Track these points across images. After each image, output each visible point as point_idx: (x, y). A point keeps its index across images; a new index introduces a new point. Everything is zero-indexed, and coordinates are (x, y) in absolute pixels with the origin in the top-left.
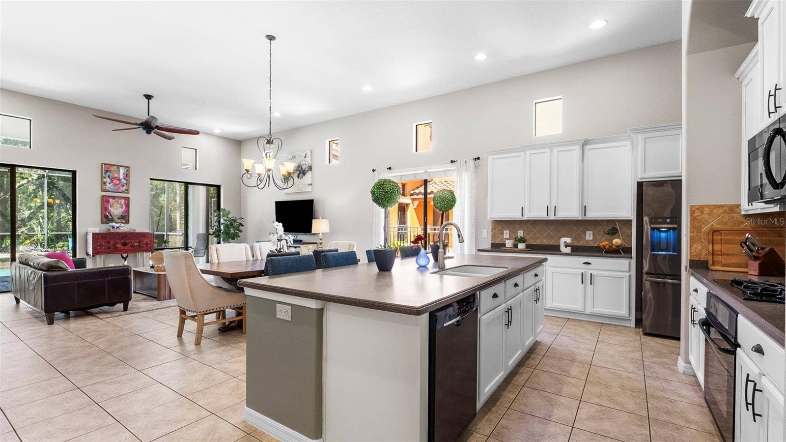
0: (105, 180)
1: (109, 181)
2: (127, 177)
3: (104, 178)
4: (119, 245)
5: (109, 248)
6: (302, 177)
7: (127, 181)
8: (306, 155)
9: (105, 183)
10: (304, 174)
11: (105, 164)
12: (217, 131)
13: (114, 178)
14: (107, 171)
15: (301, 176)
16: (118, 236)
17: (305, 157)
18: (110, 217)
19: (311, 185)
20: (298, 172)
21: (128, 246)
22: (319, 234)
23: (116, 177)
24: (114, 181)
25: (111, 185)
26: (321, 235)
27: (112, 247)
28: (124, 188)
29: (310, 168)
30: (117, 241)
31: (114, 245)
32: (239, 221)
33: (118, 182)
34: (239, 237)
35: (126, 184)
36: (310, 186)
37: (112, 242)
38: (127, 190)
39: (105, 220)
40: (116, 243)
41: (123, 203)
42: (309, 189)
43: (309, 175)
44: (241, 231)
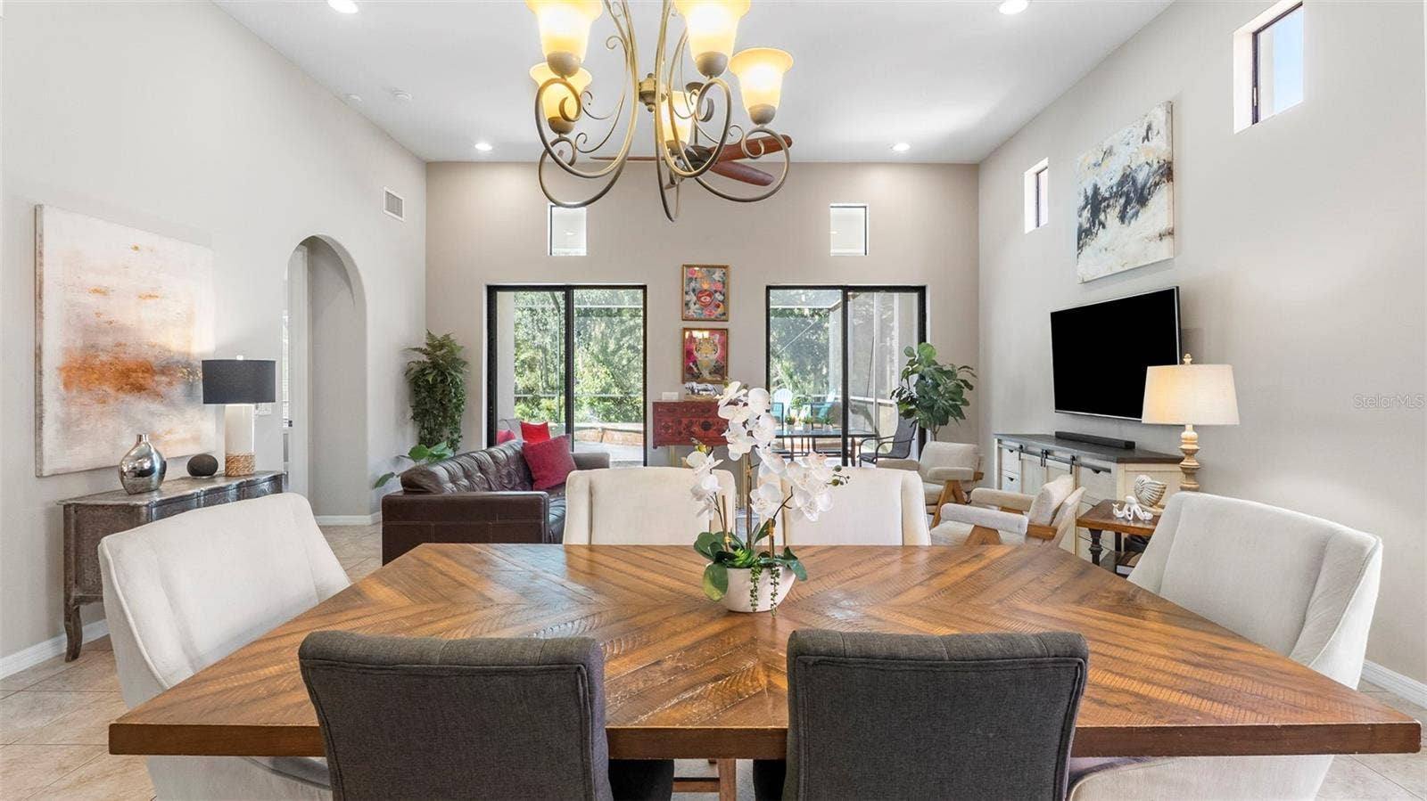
0: (688, 298)
1: (694, 299)
2: (724, 287)
3: (687, 293)
4: (696, 429)
5: (680, 433)
6: (1136, 214)
7: (724, 295)
8: (1149, 128)
9: (687, 304)
10: (1143, 200)
11: (688, 266)
12: (902, 148)
13: (701, 292)
14: (691, 280)
15: (1130, 212)
16: (694, 410)
17: (1147, 138)
18: (695, 369)
19: (1171, 233)
20: (1122, 201)
21: (711, 431)
22: (1182, 427)
23: (706, 290)
24: (702, 299)
25: (697, 306)
26: (1189, 433)
27: (684, 432)
28: (720, 310)
29: (1167, 172)
30: (694, 420)
31: (688, 427)
32: (962, 375)
33: (708, 299)
34: (963, 417)
35: (723, 302)
36: (1168, 240)
37: (685, 421)
38: (724, 314)
39: (687, 376)
40: (691, 423)
41: (716, 341)
42: (1163, 250)
43: (1160, 200)
44: (965, 403)
